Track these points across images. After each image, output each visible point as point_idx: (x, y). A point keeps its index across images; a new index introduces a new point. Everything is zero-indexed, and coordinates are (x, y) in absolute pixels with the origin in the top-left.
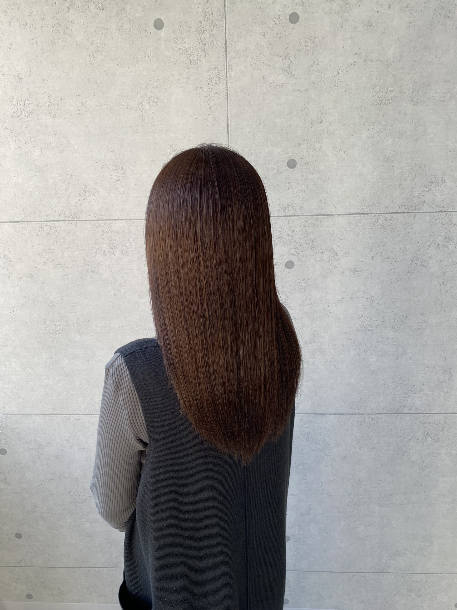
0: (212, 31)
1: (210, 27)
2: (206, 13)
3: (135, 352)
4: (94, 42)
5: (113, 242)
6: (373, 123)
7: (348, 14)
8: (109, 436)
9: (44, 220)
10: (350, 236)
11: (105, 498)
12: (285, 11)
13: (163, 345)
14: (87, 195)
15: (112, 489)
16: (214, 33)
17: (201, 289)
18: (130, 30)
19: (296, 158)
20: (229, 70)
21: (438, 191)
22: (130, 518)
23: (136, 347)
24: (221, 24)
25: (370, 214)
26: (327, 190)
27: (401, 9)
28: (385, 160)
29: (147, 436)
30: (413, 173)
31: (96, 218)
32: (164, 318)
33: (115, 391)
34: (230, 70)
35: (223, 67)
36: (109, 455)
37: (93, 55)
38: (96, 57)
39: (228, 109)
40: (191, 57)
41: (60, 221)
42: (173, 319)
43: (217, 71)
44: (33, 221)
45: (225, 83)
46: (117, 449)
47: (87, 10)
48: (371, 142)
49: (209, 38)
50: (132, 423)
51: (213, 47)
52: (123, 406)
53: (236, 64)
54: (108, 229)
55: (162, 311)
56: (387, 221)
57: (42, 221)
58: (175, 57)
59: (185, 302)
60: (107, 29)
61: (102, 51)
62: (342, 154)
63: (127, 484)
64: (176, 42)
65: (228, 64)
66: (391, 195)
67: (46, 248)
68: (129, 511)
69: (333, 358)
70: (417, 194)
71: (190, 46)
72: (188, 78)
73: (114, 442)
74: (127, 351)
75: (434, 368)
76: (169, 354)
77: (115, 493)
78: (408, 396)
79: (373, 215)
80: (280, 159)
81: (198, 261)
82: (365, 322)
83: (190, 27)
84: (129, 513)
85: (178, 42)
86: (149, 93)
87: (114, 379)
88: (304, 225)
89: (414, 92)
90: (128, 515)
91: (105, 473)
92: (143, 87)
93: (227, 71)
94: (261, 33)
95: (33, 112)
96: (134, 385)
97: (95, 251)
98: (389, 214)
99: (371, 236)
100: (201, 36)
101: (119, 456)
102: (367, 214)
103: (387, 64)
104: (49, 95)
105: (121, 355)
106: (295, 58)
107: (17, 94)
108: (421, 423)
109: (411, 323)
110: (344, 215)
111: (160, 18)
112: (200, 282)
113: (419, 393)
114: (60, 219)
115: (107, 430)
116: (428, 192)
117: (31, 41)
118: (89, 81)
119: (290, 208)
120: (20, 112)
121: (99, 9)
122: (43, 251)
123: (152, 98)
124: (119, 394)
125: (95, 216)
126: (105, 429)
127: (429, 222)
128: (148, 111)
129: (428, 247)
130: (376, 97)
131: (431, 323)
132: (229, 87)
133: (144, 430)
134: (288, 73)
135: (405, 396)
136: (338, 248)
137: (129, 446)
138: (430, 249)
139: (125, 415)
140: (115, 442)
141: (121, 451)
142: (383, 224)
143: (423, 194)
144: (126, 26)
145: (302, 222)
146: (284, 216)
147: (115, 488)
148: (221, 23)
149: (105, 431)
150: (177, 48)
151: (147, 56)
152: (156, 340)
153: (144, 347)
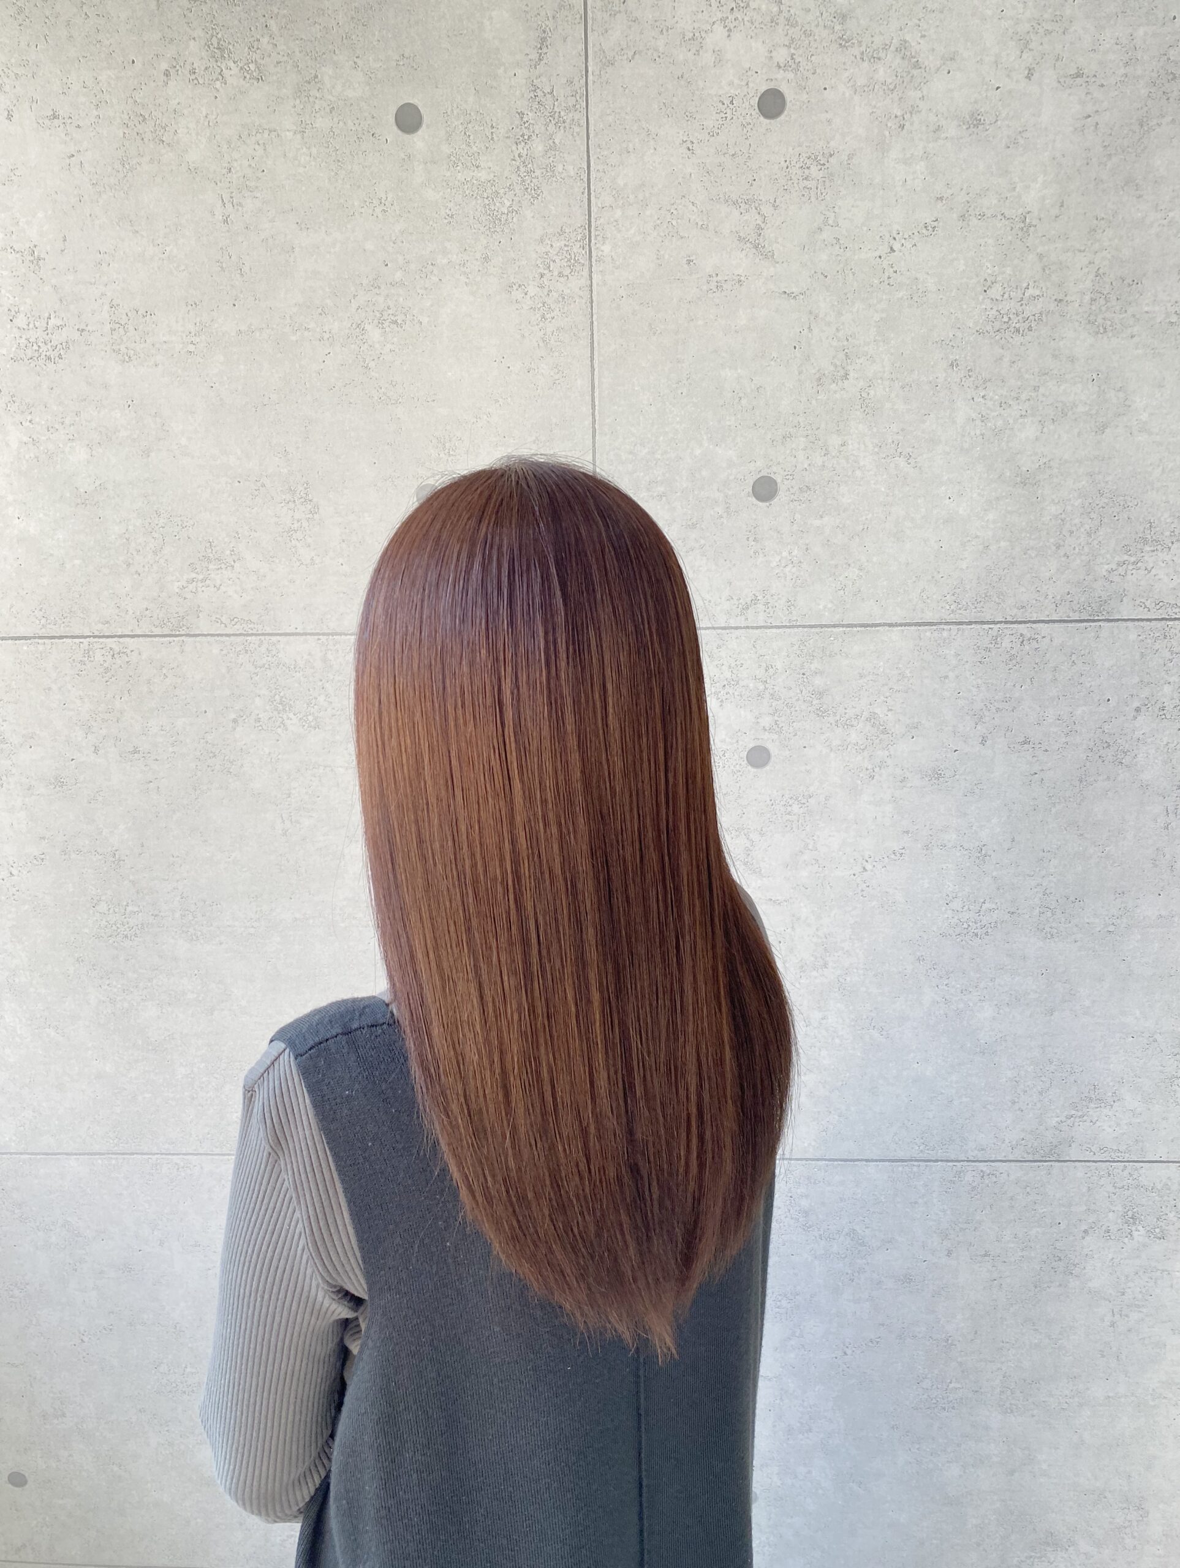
0: (551, 137)
1: (547, 125)
2: (535, 88)
3: (327, 1040)
4: (235, 164)
5: (282, 694)
6: (985, 382)
7: (919, 94)
8: (253, 1279)
9: (97, 633)
10: (922, 681)
11: (240, 1450)
12: (747, 84)
13: (410, 1024)
14: (211, 567)
15: (262, 1426)
16: (557, 141)
17: (516, 862)
18: (332, 134)
19: (775, 473)
20: (596, 239)
21: (1161, 563)
22: (312, 1498)
23: (332, 1027)
24: (576, 118)
25: (976, 622)
26: (859, 560)
27: (1059, 82)
28: (1019, 479)
29: (363, 1282)
30: (1092, 515)
31: (238, 628)
32: (410, 947)
33: (270, 1154)
34: (598, 238)
35: (580, 231)
36: (251, 1332)
37: (232, 197)
38: (240, 204)
39: (592, 343)
40: (495, 205)
41: (138, 636)
42: (436, 948)
43: (563, 243)
44: (66, 637)
45: (586, 273)
46: (277, 1318)
47: (217, 79)
48: (978, 432)
49: (543, 157)
50: (320, 1247)
51: (554, 179)
52: (294, 1198)
53: (615, 224)
54: (269, 659)
55: (405, 926)
56: (1022, 642)
57: (90, 637)
58: (451, 205)
59: (471, 900)
60: (270, 131)
61: (257, 187)
62: (901, 462)
63: (304, 1412)
64: (455, 165)
65: (593, 224)
66: (1034, 575)
67: (100, 709)
68: (309, 1480)
69: (875, 1009)
70: (1103, 570)
71: (492, 175)
72: (486, 259)
73: (266, 1297)
74: (305, 1040)
75: (1151, 1039)
76: (426, 1050)
77: (268, 1438)
78: (1080, 1113)
79: (986, 626)
80: (731, 478)
81: (507, 782)
82: (964, 913)
83: (492, 127)
84: (308, 1488)
85: (460, 164)
86: (381, 299)
87: (268, 1121)
88: (798, 652)
89: (1095, 300)
90: (305, 1492)
91: (242, 1382)
92: (365, 282)
93: (590, 241)
94: (684, 142)
95: (71, 347)
96: (326, 1138)
97: (233, 716)
98: (1028, 625)
99: (979, 681)
100: (521, 149)
101: (281, 1336)
102: (970, 623)
103: (1023, 225)
104: (114, 303)
105: (287, 1051)
106: (775, 207)
107: (29, 301)
108: (1115, 1187)
109: (1088, 917)
110: (905, 625)
111: (411, 102)
112: (513, 842)
113: (1112, 1106)
114: (139, 632)
115: (247, 1264)
116: (1134, 567)
117: (68, 161)
118: (222, 267)
119: (761, 607)
120: (35, 347)
121: (248, 76)
122: (94, 715)
123: (390, 312)
124: (282, 1163)
125: (233, 623)
126: (242, 1261)
127: (1136, 647)
128: (377, 346)
129: (1135, 714)
130: (994, 312)
131: (1144, 918)
132: (598, 284)
133: (355, 1266)
134: (756, 247)
135: (1073, 1112)
136: (890, 714)
137: (308, 1310)
138: (1139, 718)
139: (300, 1225)
140: (270, 1296)
141: (288, 1322)
142: (1013, 652)
143: (1121, 570)
144: (322, 123)
145: (792, 645)
146: (744, 628)
147: (269, 1425)
148: (577, 116)
149: (241, 1266)
150: (457, 182)
151: (376, 202)
152: (387, 1005)
153: (355, 1025)
